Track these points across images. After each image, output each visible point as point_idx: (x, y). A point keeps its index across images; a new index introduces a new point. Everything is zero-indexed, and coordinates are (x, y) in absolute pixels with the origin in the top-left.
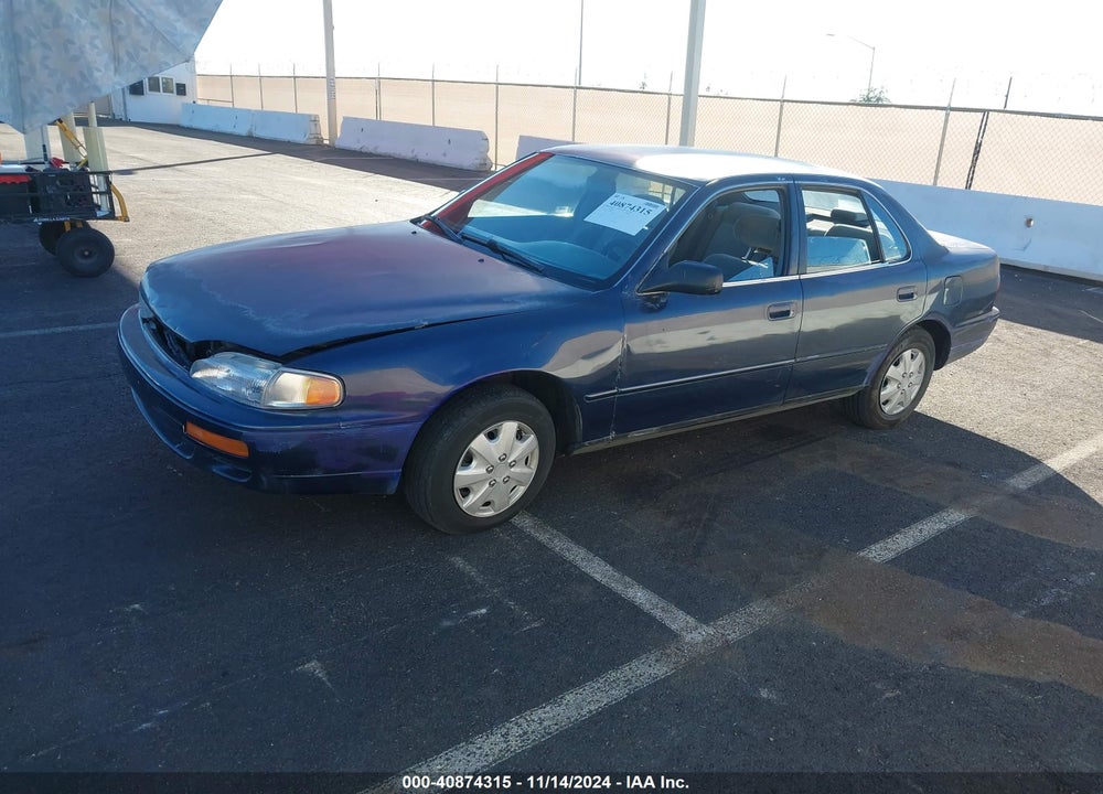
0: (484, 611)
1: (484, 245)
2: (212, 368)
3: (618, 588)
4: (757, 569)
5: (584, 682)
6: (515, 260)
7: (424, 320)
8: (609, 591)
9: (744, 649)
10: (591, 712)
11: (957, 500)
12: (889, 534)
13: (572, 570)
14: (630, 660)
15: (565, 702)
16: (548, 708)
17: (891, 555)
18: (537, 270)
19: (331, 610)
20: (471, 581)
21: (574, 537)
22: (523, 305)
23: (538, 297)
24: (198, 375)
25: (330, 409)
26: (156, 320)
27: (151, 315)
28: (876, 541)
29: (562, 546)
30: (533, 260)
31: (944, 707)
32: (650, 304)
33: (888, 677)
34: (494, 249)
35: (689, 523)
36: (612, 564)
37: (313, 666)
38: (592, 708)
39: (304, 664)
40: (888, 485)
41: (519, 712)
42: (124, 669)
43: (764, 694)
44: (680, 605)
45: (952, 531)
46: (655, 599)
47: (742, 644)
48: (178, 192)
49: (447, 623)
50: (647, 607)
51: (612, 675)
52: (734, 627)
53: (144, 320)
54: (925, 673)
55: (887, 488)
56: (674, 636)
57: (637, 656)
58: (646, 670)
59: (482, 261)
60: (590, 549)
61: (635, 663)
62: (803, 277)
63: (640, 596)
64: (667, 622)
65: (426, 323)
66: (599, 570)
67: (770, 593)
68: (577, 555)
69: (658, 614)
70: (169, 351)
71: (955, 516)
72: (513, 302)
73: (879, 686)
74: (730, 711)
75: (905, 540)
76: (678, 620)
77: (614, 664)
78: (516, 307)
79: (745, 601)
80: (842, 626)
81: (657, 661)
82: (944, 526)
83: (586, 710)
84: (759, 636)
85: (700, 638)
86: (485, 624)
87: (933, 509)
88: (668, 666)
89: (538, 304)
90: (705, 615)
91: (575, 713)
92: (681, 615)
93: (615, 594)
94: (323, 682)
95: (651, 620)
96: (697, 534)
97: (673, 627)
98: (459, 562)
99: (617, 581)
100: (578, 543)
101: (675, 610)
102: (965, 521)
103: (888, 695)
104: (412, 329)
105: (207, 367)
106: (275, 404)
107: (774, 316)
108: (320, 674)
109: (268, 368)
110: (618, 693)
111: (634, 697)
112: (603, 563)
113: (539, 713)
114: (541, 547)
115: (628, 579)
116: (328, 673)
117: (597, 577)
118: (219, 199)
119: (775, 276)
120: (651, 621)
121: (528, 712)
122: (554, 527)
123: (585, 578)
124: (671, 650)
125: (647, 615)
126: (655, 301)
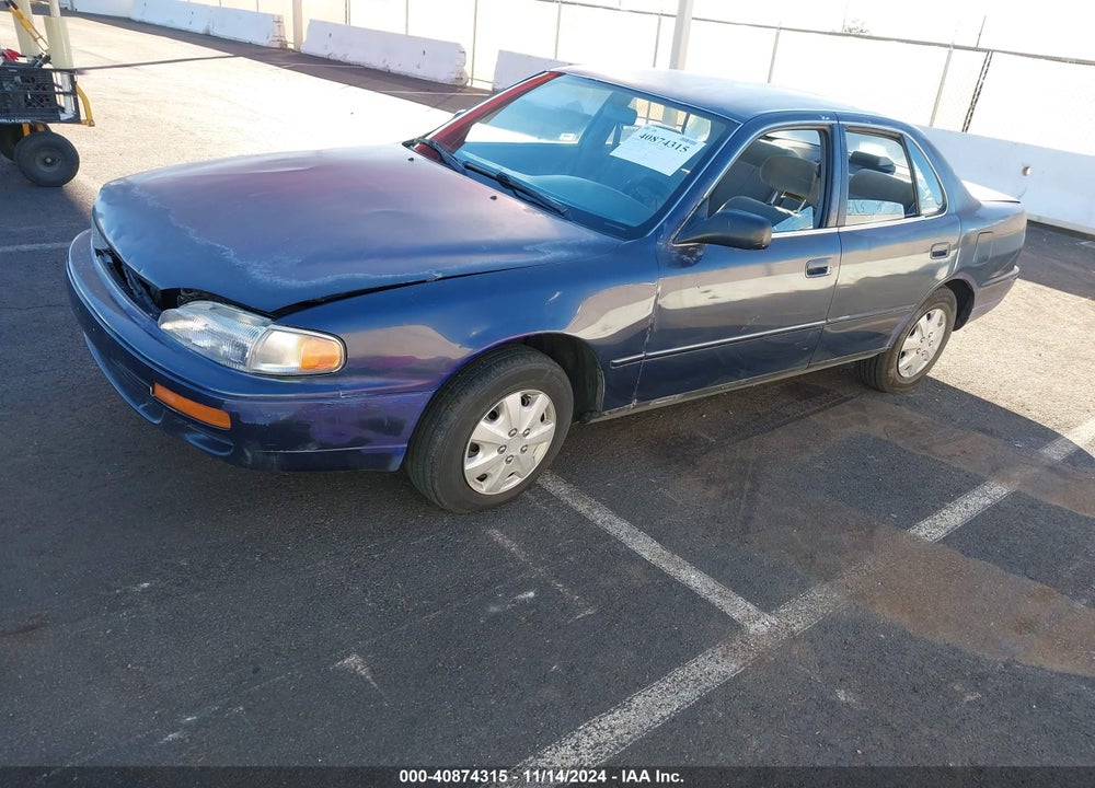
0: (531, 594)
1: (493, 178)
2: (186, 319)
3: (670, 569)
4: (810, 549)
5: (652, 681)
6: (529, 198)
7: (437, 272)
8: (662, 574)
9: (812, 641)
10: (663, 718)
11: (996, 470)
12: (936, 510)
13: (618, 546)
14: (695, 655)
15: (634, 706)
16: (617, 714)
17: (942, 534)
18: (559, 212)
19: (366, 591)
20: (513, 558)
21: (614, 507)
22: (549, 256)
23: (563, 246)
24: (166, 326)
25: (329, 375)
26: (111, 252)
27: (107, 247)
28: (924, 518)
29: (601, 517)
30: (552, 199)
31: (1027, 712)
32: (685, 258)
33: (965, 677)
34: (505, 184)
35: (732, 492)
36: (659, 541)
37: (352, 661)
38: (664, 713)
39: (343, 659)
40: (923, 453)
41: (587, 718)
42: (141, 664)
43: (842, 696)
44: (737, 590)
45: (996, 508)
46: (711, 584)
47: (808, 636)
48: (138, 94)
49: (494, 609)
50: (704, 592)
51: (680, 673)
52: (797, 617)
53: (98, 252)
54: (1001, 672)
55: (924, 457)
56: (737, 627)
57: (702, 650)
58: (713, 668)
59: (494, 198)
60: (633, 522)
61: (701, 659)
62: (842, 229)
63: (694, 578)
64: (728, 610)
65: (440, 276)
66: (646, 548)
67: (827, 576)
68: (620, 528)
69: (716, 599)
70: (129, 293)
71: (997, 491)
72: (536, 252)
73: (957, 688)
74: (809, 717)
75: (954, 516)
76: (738, 607)
77: (679, 660)
78: (541, 258)
79: (804, 587)
80: (907, 617)
81: (724, 656)
82: (989, 502)
83: (658, 715)
84: (825, 627)
85: (765, 629)
86: (535, 610)
87: (973, 483)
88: (736, 663)
89: (564, 254)
90: (767, 604)
91: (647, 720)
92: (740, 601)
93: (668, 576)
94: (368, 682)
95: (710, 608)
96: (743, 506)
97: (735, 616)
98: (497, 535)
99: (668, 561)
100: (619, 515)
101: (733, 595)
102: (1008, 496)
103: (969, 698)
104: (425, 282)
105: (179, 317)
106: (265, 368)
107: (812, 273)
108: (363, 671)
109: (254, 323)
110: (689, 695)
111: (706, 700)
112: (649, 540)
113: (608, 720)
114: (582, 519)
115: (678, 558)
116: (372, 670)
117: (646, 555)
118: (184, 104)
119: (814, 228)
120: (711, 610)
121: (596, 719)
122: (591, 495)
123: (634, 557)
124: (736, 644)
125: (705, 601)
126: (691, 254)
